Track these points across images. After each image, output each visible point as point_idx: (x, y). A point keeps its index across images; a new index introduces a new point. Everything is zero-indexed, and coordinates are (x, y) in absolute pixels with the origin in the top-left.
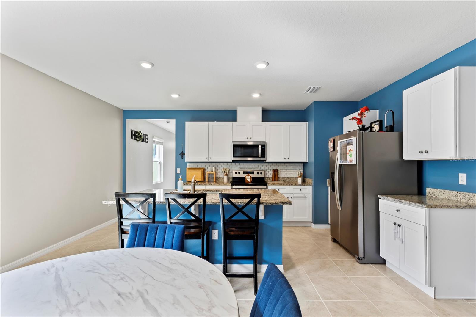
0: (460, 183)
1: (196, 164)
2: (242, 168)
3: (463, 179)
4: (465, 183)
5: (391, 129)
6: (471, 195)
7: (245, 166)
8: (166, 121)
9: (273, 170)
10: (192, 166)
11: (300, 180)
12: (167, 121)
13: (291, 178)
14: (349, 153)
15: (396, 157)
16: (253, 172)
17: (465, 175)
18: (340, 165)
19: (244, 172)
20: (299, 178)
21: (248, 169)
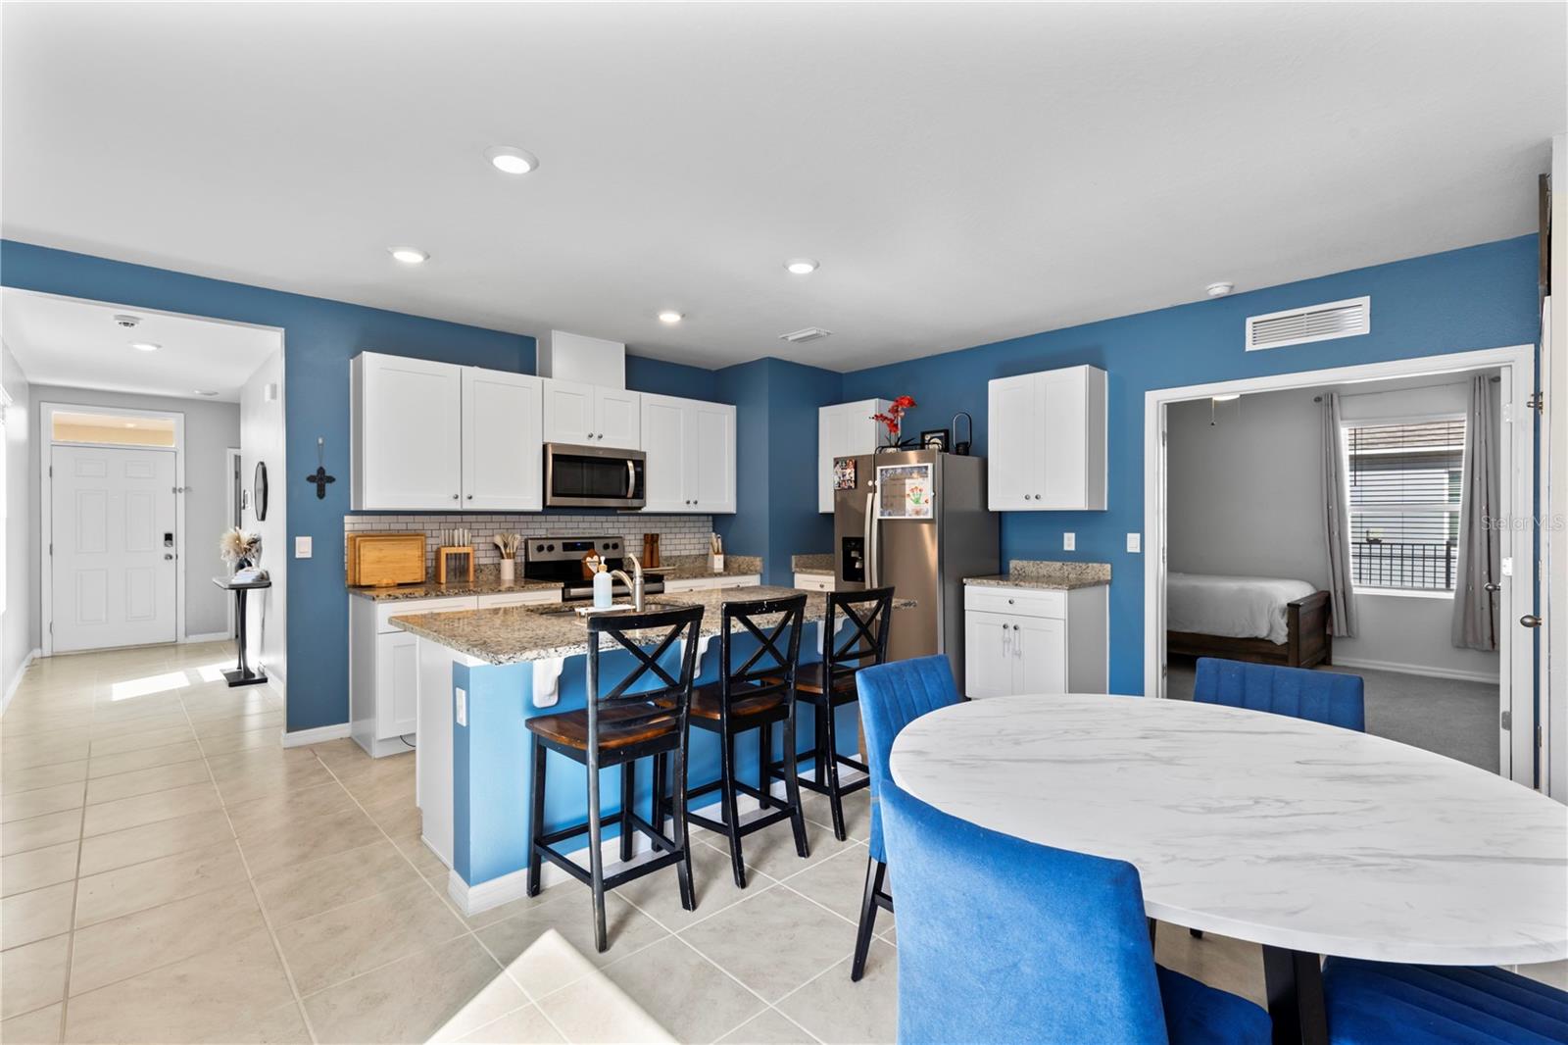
0: (1066, 548)
1: (384, 518)
2: (555, 531)
3: (1069, 542)
4: (1073, 548)
5: (964, 449)
6: (1084, 566)
7: (563, 525)
8: (112, 317)
9: (645, 535)
10: (369, 527)
11: (718, 562)
12: (117, 317)
13: (687, 557)
14: (911, 494)
15: (974, 505)
16: (592, 544)
17: (1073, 535)
18: (880, 521)
19: (564, 544)
20: (716, 557)
21: (573, 533)
